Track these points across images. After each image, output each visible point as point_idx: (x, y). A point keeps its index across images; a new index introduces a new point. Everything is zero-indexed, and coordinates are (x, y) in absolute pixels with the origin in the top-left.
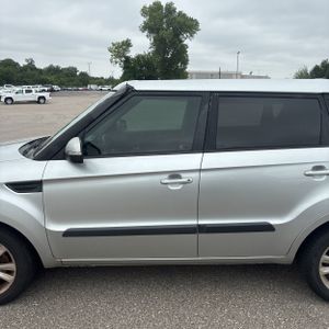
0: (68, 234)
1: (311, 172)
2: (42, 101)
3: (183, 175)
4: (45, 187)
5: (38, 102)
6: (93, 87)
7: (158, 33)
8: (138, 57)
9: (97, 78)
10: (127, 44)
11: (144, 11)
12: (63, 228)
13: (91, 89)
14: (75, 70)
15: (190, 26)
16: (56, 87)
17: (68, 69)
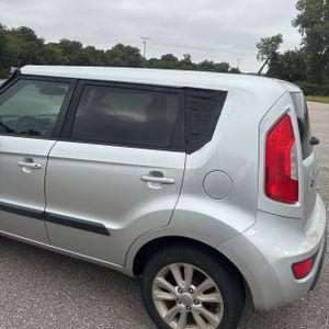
1: (147, 178)
7: (312, 27)
10: (278, 39)
14: (227, 66)
17: (221, 65)
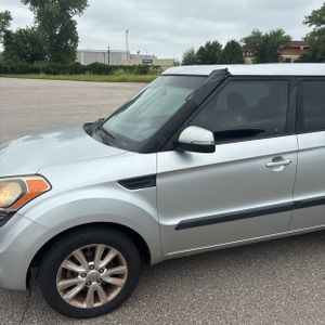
0: (181, 226)
3: (284, 157)
4: (158, 181)
8: (20, 32)
12: (176, 222)
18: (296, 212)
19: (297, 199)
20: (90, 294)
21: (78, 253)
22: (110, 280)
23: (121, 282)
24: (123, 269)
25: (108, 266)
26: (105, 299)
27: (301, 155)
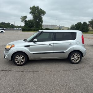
0: (34, 54)
1: (70, 44)
2: (2, 32)
3: (51, 44)
4: (30, 46)
5: (1, 33)
6: (15, 28)
7: (34, 14)
8: (29, 20)
9: (16, 26)
10: (26, 17)
11: (31, 8)
13: (15, 29)
14: (10, 23)
15: (43, 13)
16: (5, 29)
17: (8, 23)
18: (54, 54)
19: (54, 51)
20: (19, 62)
21: (18, 56)
22: (22, 60)
23: (24, 61)
24: (24, 59)
25: (22, 58)
26: (21, 63)
27: (54, 44)
